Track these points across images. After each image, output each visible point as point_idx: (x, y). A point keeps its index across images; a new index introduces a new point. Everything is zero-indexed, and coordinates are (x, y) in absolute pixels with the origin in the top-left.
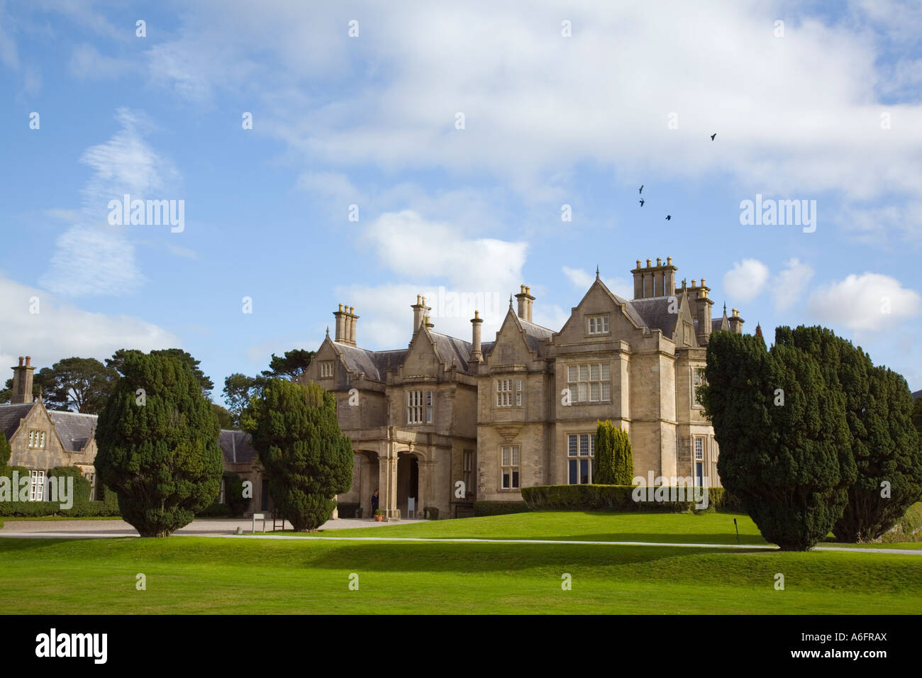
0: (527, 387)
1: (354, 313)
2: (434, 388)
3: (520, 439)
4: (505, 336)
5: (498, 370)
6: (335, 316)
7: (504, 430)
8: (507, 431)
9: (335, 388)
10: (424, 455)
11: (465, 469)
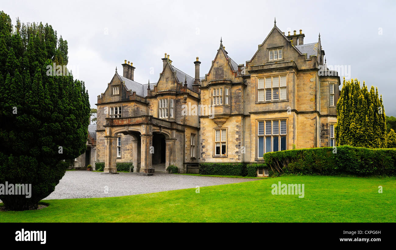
0: (231, 93)
1: (133, 66)
2: (174, 97)
3: (226, 125)
4: (217, 63)
5: (214, 82)
6: (122, 66)
7: (218, 120)
8: (219, 120)
9: (121, 100)
10: (169, 135)
11: (192, 144)
